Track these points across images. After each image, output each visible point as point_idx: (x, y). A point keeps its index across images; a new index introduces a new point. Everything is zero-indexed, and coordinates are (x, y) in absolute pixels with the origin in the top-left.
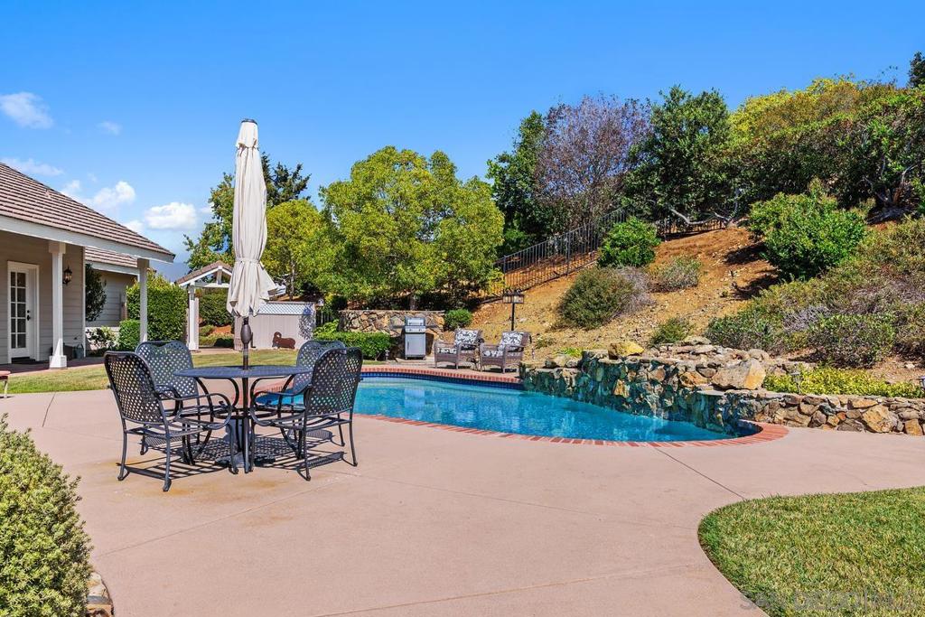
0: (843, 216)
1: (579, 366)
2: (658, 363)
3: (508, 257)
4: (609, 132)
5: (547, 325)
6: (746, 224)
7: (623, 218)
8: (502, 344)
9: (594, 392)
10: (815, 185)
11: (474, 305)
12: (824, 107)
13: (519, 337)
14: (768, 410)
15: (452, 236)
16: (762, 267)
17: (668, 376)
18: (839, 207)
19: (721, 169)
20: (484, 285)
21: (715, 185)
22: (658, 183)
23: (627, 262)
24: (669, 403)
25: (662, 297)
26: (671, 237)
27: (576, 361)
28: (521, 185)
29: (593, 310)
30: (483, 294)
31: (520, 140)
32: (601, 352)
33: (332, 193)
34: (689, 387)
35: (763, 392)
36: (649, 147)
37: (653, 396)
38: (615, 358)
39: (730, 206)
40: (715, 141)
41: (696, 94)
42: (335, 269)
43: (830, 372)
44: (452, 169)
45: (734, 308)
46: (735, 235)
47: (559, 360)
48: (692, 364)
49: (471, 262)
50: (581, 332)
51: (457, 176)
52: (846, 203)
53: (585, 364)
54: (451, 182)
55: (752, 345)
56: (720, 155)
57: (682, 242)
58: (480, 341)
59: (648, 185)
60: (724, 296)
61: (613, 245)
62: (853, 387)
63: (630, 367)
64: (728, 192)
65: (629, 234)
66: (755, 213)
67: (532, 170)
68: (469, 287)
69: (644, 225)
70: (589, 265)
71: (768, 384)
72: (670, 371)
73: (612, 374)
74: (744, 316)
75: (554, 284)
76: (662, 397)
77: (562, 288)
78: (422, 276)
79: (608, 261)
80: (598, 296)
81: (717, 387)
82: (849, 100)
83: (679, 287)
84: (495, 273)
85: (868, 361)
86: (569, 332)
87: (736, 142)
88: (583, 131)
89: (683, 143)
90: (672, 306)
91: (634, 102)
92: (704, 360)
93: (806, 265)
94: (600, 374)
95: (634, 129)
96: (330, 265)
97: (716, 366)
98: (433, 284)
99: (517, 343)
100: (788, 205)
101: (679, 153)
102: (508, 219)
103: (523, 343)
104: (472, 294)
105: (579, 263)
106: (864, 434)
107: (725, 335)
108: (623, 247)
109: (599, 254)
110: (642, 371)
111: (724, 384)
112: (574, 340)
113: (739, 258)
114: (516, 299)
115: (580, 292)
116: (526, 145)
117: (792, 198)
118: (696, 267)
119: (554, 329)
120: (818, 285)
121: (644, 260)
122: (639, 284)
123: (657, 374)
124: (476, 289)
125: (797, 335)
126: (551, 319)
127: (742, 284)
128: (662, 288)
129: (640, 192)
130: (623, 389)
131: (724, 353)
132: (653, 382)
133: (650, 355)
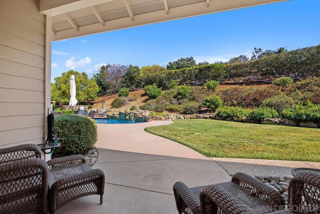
0: (158, 89)
1: (119, 114)
2: (133, 113)
3: (100, 94)
4: (119, 71)
5: (109, 108)
6: (144, 89)
7: (122, 87)
8: (102, 111)
9: (122, 119)
10: (154, 84)
11: (92, 104)
12: (155, 70)
13: (106, 110)
14: (150, 118)
15: (88, 90)
16: (147, 97)
17: (135, 115)
18: (157, 88)
19: (139, 80)
20: (94, 100)
21: (139, 83)
22: (128, 81)
23: (124, 96)
24: (135, 119)
25: (131, 102)
26: (131, 91)
27: (118, 113)
28: (101, 80)
29: (118, 105)
30: (94, 102)
31: (100, 71)
32: (123, 111)
33: (57, 79)
34: (138, 116)
35: (149, 116)
36: (127, 75)
37: (132, 118)
38: (126, 112)
39: (141, 86)
40: (138, 75)
41: (134, 66)
42: (59, 96)
43: (157, 113)
44: (87, 76)
45: (143, 104)
46: (142, 91)
47: (115, 113)
48: (138, 113)
49: (92, 95)
50: (116, 109)
51: (88, 77)
52: (159, 87)
53: (120, 114)
54: (86, 78)
55: (146, 110)
56: (139, 77)
57: (133, 92)
58: (98, 111)
59: (126, 82)
60: (141, 102)
61: (121, 93)
62: (160, 115)
63: (129, 114)
64: (141, 84)
65: (124, 90)
66: (145, 88)
67: (104, 77)
68: (91, 100)
69: (127, 89)
70: (116, 96)
71: (149, 115)
72: (135, 114)
73: (125, 115)
74: (145, 105)
75: (109, 100)
76: (134, 118)
77: (111, 101)
78: (81, 98)
79: (120, 95)
80: (119, 102)
81: (142, 116)
82: (159, 69)
83: (133, 100)
84: (97, 97)
85: (162, 111)
86: (114, 109)
87: (142, 75)
88: (114, 70)
89: (133, 75)
90: (133, 104)
91: (123, 66)
92: (140, 112)
93: (153, 97)
94: (123, 115)
95: (124, 71)
96: (57, 95)
97: (142, 113)
98: (83, 100)
99: (105, 111)
100: (150, 87)
101: (132, 76)
102: (99, 86)
103: (106, 111)
104: (92, 102)
105: (114, 96)
106: (162, 121)
107: (142, 108)
108: (123, 93)
109: (118, 94)
110: (131, 114)
111: (143, 115)
112: (115, 110)
113: (143, 95)
114: (103, 103)
115: (115, 101)
116: (102, 72)
117: (151, 86)
118: (136, 97)
119: (111, 108)
120: (155, 100)
121: (127, 95)
122: (126, 100)
123: (133, 115)
124: (93, 100)
125: (153, 108)
126: (110, 107)
127: (144, 100)
128: (130, 101)
129: (125, 83)
130: (127, 117)
131: (143, 111)
132: (132, 116)
133: (131, 112)
